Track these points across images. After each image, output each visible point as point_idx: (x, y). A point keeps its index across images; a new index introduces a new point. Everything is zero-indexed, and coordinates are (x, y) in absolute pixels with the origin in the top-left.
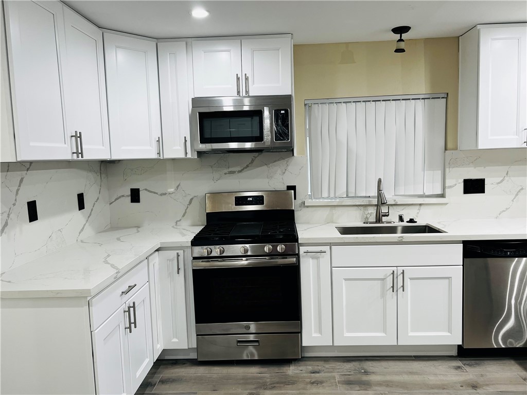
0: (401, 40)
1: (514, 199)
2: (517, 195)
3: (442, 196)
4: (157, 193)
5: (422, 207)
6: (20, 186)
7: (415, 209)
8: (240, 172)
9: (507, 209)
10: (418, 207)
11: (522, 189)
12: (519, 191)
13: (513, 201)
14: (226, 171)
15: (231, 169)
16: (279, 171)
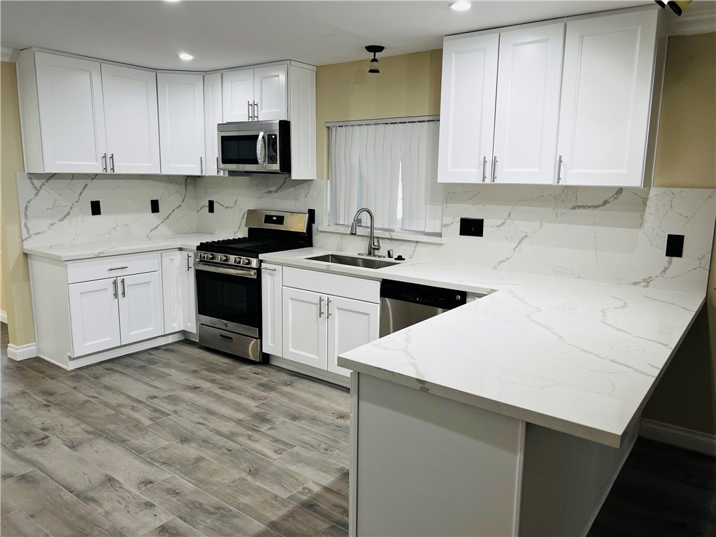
0: (374, 60)
1: (516, 247)
2: (520, 243)
3: (439, 235)
4: (223, 206)
5: (418, 244)
6: (84, 189)
7: (411, 247)
8: (276, 192)
9: (507, 259)
10: (414, 244)
11: (526, 236)
12: (523, 239)
13: (514, 250)
14: (266, 190)
15: (270, 189)
16: (303, 195)
